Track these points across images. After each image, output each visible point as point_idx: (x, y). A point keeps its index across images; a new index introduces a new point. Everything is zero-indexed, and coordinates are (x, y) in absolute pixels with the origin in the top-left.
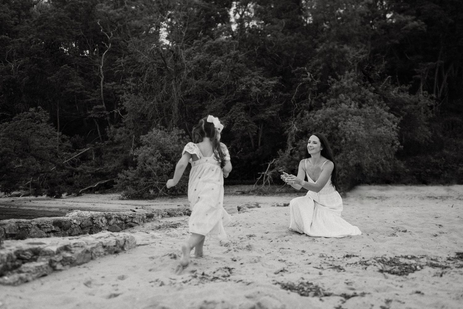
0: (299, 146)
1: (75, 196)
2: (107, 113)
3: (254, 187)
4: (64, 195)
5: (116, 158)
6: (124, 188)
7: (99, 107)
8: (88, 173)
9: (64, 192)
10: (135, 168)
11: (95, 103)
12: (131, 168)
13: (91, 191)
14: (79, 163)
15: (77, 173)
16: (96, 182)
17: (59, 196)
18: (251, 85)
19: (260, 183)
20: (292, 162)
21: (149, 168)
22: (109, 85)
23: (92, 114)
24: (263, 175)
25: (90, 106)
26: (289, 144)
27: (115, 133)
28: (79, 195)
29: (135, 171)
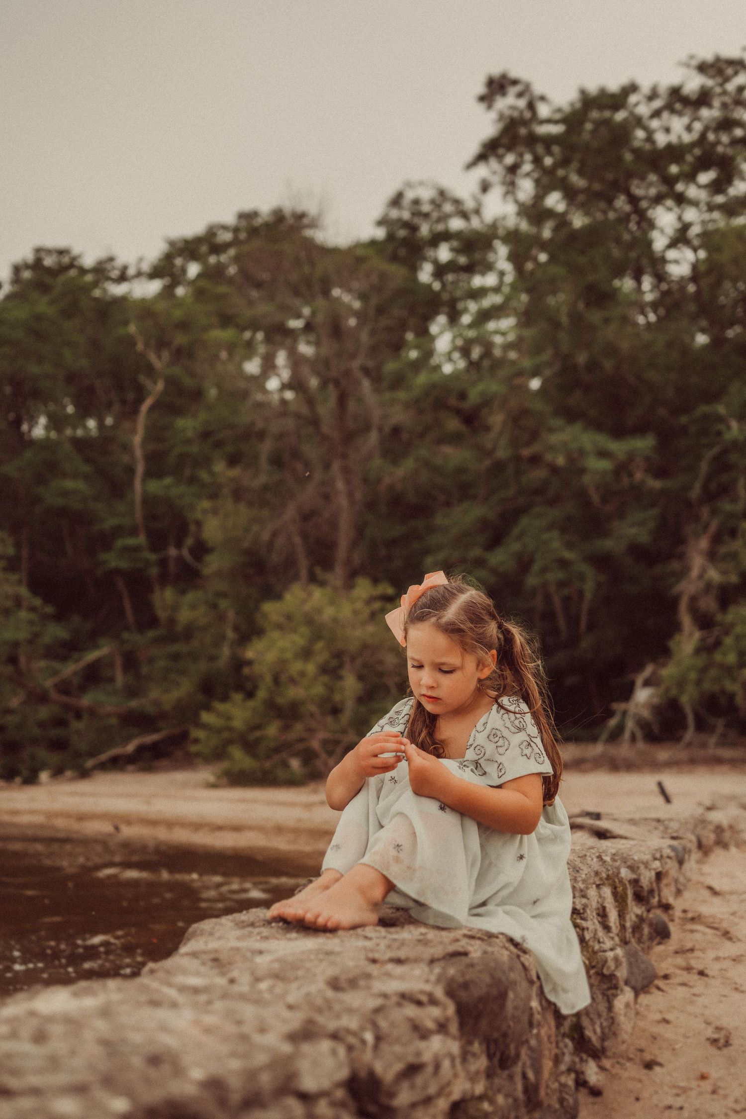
0: (732, 625)
1: (72, 779)
2: (153, 557)
3: (598, 749)
4: (44, 776)
5: (183, 672)
6: (218, 755)
7: (131, 541)
8: (109, 715)
9: (43, 766)
10: (250, 695)
11: (118, 531)
12: (238, 697)
13: (116, 764)
14: (82, 689)
15: (78, 715)
16: (128, 739)
17: (31, 780)
18: (582, 453)
19: (615, 736)
20: (713, 672)
21: (293, 693)
22: (156, 487)
23: (113, 560)
24: (625, 713)
25: (105, 541)
26: (686, 621)
27: (175, 608)
28: (84, 774)
29: (251, 704)
